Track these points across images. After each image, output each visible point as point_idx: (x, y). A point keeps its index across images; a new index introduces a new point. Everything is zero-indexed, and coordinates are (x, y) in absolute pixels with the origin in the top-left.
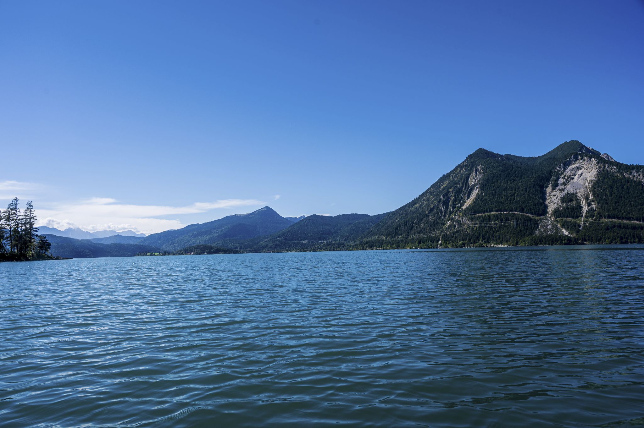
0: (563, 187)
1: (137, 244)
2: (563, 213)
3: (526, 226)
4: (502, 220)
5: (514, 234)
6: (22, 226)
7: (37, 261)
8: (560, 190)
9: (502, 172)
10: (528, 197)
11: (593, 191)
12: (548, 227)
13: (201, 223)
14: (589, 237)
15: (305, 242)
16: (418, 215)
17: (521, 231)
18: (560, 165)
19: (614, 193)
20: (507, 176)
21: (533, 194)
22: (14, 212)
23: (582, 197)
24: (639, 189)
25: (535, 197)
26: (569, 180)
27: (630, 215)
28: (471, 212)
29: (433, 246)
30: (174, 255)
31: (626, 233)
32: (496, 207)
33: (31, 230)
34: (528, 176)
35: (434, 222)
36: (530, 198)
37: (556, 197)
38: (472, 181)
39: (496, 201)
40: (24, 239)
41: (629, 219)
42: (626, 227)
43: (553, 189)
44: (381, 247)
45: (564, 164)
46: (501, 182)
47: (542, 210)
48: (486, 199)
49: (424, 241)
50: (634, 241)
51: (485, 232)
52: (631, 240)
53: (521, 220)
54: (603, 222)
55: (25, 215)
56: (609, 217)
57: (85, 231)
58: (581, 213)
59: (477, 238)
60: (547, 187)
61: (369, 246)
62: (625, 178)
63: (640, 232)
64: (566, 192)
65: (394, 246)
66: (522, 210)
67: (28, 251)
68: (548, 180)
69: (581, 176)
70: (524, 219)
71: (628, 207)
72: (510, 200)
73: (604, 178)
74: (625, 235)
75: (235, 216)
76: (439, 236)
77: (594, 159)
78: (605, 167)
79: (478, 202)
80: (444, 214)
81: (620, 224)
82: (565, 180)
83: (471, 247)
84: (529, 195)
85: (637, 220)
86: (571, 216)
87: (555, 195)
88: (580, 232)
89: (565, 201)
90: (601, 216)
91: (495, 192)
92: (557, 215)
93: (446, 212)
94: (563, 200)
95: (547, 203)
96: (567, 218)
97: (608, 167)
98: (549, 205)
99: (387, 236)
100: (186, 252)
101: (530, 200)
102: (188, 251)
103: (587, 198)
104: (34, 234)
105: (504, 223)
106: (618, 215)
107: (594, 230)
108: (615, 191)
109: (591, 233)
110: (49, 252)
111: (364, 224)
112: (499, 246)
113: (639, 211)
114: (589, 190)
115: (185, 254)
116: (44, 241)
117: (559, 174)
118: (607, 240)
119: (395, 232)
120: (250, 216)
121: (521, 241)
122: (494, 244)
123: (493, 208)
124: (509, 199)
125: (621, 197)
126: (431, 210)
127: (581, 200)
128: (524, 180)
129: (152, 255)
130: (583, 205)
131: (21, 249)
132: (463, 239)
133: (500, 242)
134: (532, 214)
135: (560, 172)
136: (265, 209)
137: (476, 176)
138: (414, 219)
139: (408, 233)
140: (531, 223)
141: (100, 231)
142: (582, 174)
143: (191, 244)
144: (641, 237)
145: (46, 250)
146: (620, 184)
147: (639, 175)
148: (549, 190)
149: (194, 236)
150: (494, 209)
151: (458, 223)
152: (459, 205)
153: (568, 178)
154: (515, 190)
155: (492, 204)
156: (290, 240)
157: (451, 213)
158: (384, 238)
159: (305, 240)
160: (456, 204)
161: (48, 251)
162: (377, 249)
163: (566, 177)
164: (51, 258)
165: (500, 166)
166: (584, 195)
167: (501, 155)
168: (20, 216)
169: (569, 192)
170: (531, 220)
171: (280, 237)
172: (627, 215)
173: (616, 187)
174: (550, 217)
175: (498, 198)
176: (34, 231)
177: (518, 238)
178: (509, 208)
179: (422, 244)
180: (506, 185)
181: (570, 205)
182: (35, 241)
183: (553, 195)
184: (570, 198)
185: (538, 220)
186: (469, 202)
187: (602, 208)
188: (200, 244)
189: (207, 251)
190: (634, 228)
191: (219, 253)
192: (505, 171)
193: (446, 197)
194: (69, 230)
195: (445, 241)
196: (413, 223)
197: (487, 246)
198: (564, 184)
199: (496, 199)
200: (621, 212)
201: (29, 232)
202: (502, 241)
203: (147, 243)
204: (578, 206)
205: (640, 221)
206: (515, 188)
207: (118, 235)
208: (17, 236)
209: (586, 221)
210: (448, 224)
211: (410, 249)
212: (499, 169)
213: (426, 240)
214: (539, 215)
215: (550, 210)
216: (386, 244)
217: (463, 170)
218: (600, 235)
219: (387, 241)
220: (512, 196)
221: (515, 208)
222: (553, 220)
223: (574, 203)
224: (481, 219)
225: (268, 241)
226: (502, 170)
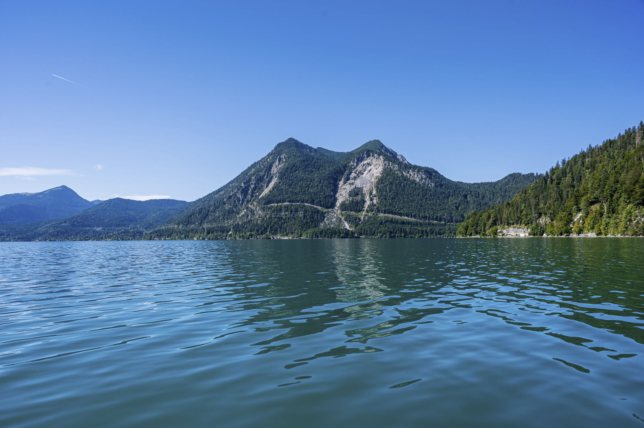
0: (353, 181)
2: (347, 207)
3: (312, 218)
4: (291, 212)
5: (299, 226)
8: (350, 184)
9: (302, 162)
10: (321, 189)
11: (377, 187)
12: (333, 220)
14: (364, 231)
15: (99, 229)
16: (216, 202)
17: (307, 223)
18: (354, 160)
19: (393, 190)
20: (305, 167)
21: (326, 187)
23: (367, 192)
24: (412, 187)
25: (327, 189)
26: (360, 175)
27: (402, 211)
28: (265, 201)
29: (222, 237)
31: (395, 228)
32: (289, 198)
34: (325, 169)
35: (229, 211)
36: (322, 190)
37: (346, 190)
38: (274, 170)
39: (291, 191)
41: (401, 215)
42: (397, 222)
43: (345, 183)
44: (170, 237)
45: (358, 159)
46: (299, 172)
47: (331, 202)
48: (282, 189)
49: (214, 231)
50: (400, 235)
51: (274, 223)
52: (398, 235)
53: (309, 212)
54: (379, 217)
56: (385, 213)
58: (363, 208)
59: (266, 229)
60: (340, 180)
61: (157, 235)
62: (403, 176)
63: (407, 227)
64: (354, 186)
65: (183, 236)
66: (312, 202)
68: (342, 173)
69: (369, 172)
70: (312, 211)
71: (402, 203)
72: (304, 191)
73: (387, 175)
74: (394, 230)
75: (17, 195)
76: (231, 226)
77: (382, 156)
78: (389, 164)
79: (274, 192)
80: (241, 202)
81: (392, 219)
82: (356, 175)
83: (257, 238)
84: (322, 187)
85: (407, 216)
86: (354, 210)
87: (345, 189)
88: (359, 226)
89: (352, 195)
90: (379, 210)
91: (292, 182)
92: (342, 209)
93: (243, 201)
94: (350, 194)
95: (337, 196)
96: (351, 211)
97: (391, 165)
98: (339, 198)
99: (179, 225)
101: (322, 192)
103: (371, 194)
105: (294, 214)
106: (392, 210)
107: (370, 224)
108: (394, 188)
109: (366, 227)
112: (284, 238)
113: (409, 208)
114: (373, 185)
117: (352, 169)
118: (379, 234)
119: (188, 221)
120: (39, 196)
121: (304, 233)
122: (281, 236)
123: (286, 199)
124: (303, 190)
125: (398, 194)
126: (230, 197)
127: (365, 195)
128: (320, 172)
130: (366, 200)
132: (251, 230)
133: (286, 233)
134: (321, 206)
135: (353, 167)
137: (279, 165)
138: (210, 206)
139: (201, 222)
140: (318, 215)
142: (371, 170)
144: (406, 231)
146: (398, 181)
147: (414, 175)
148: (341, 183)
150: (287, 200)
151: (251, 213)
152: (258, 194)
153: (359, 173)
154: (311, 181)
155: (286, 194)
156: (79, 226)
157: (248, 202)
158: (176, 226)
159: (99, 227)
160: (255, 193)
162: (165, 239)
163: (357, 172)
165: (301, 156)
166: (369, 190)
167: (310, 147)
169: (357, 187)
170: (318, 211)
171: (65, 222)
172: (399, 211)
173: (395, 184)
174: (337, 210)
175: (293, 188)
177: (303, 230)
178: (300, 199)
179: (210, 235)
180: (303, 176)
181: (356, 199)
183: (344, 189)
184: (357, 192)
185: (326, 213)
186: (266, 191)
187: (381, 203)
190: (403, 223)
192: (304, 161)
193: (247, 185)
195: (235, 231)
196: (208, 210)
197: (273, 238)
198: (355, 178)
199: (291, 189)
200: (395, 207)
202: (288, 233)
204: (362, 200)
205: (409, 217)
206: (311, 180)
209: (366, 215)
210: (243, 213)
211: (197, 239)
212: (300, 159)
213: (216, 230)
214: (327, 207)
215: (339, 203)
216: (176, 233)
217: (270, 159)
218: (374, 229)
219: (177, 231)
220: (306, 187)
221: (306, 199)
222: (339, 213)
223: (359, 198)
224: (273, 209)
225: (49, 226)
226: (303, 160)
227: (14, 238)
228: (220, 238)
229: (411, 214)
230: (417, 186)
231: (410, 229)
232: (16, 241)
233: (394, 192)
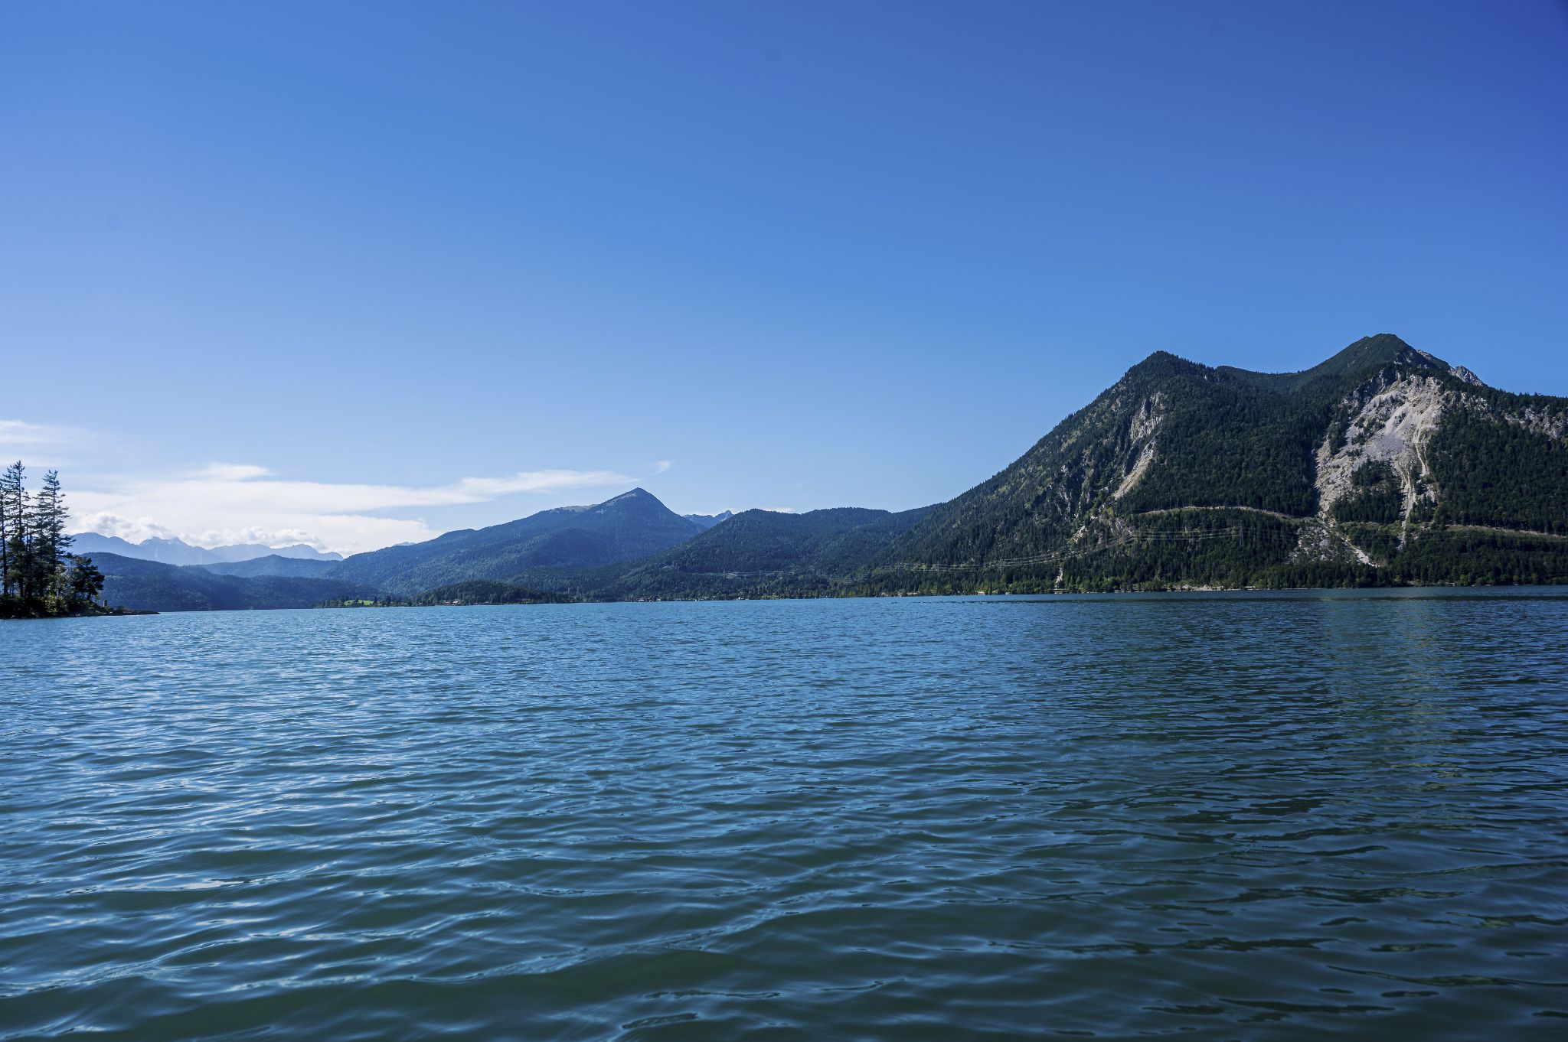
1: (320, 577)
2: (1356, 510)
3: (1267, 540)
4: (1209, 527)
5: (1238, 559)
6: (33, 532)
7: (69, 619)
8: (1350, 454)
9: (1210, 409)
10: (1273, 470)
11: (1431, 456)
12: (1321, 544)
13: (477, 528)
14: (1419, 570)
15: (731, 575)
16: (1008, 511)
17: (1255, 552)
18: (1351, 394)
19: (1481, 463)
20: (1222, 419)
21: (1285, 465)
22: (14, 497)
23: (1404, 472)
24: (1540, 453)
25: (1291, 470)
26: (1373, 429)
27: (1518, 517)
28: (1134, 505)
29: (1042, 589)
30: (410, 604)
31: (1509, 560)
32: (1195, 495)
33: (54, 542)
34: (1273, 421)
35: (1045, 530)
36: (1278, 473)
37: (1341, 470)
38: (1139, 430)
39: (1196, 479)
40: (36, 563)
41: (1515, 525)
42: (1508, 544)
43: (1334, 452)
44: (916, 590)
45: (1361, 392)
46: (1207, 434)
47: (1306, 501)
48: (1172, 475)
49: (1021, 576)
50: (1526, 579)
51: (1169, 554)
52: (1520, 576)
53: (1256, 526)
54: (1453, 533)
55: (40, 506)
56: (1467, 522)
57: (193, 545)
58: (1400, 511)
59: (1150, 568)
60: (1320, 446)
61: (886, 587)
62: (1507, 425)
63: (1542, 556)
64: (1364, 459)
66: (1259, 502)
67: (48, 592)
68: (1322, 429)
69: (1400, 421)
70: (1263, 524)
71: (1515, 496)
72: (1230, 478)
73: (1458, 426)
74: (1505, 565)
76: (1056, 563)
77: (1434, 379)
78: (1458, 398)
79: (1153, 483)
80: (1068, 509)
81: (1494, 537)
82: (1362, 430)
83: (1133, 591)
84: (1274, 465)
85: (1535, 529)
86: (1376, 517)
87: (1338, 467)
88: (1399, 557)
89: (1363, 481)
90: (1448, 517)
91: (1195, 458)
92: (1341, 516)
93: (1073, 507)
94: (1357, 479)
95: (1318, 484)
96: (1366, 522)
97: (1466, 400)
98: (1323, 490)
99: (930, 563)
100: (439, 599)
101: (1278, 478)
102: (446, 596)
103: (1415, 475)
104: (62, 552)
105: (1217, 532)
106: (1489, 515)
108: (1484, 458)
109: (1423, 558)
110: (100, 598)
111: (875, 534)
112: (1201, 589)
113: (1540, 508)
114: (1419, 454)
115: (439, 604)
116: (87, 569)
117: (1349, 415)
118: (1462, 577)
119: (951, 554)
120: (599, 511)
121: (1255, 576)
122: (1191, 584)
123: (1187, 497)
124: (1227, 475)
125: (1498, 474)
126: (1039, 500)
127: (1401, 480)
128: (1263, 428)
129: (356, 605)
130: (1405, 491)
131: (30, 588)
132: (1115, 571)
133: (1205, 578)
134: (1282, 511)
135: (1350, 411)
136: (634, 495)
137: (1148, 418)
138: (996, 521)
139: (983, 555)
140: (1279, 534)
141: (231, 545)
142: (1404, 415)
143: (453, 579)
144: (1543, 568)
145: (92, 591)
146: (1494, 440)
147: (1541, 420)
148: (1323, 453)
149: (461, 560)
150: (1191, 500)
151: (1104, 533)
152: (1106, 488)
153: (1370, 425)
155: (1185, 487)
156: (694, 571)
157: (1086, 508)
158: (924, 567)
159: (732, 571)
160: (1100, 487)
161: (96, 593)
162: (905, 595)
163: (1365, 424)
164: (105, 612)
165: (1206, 394)
166: (1409, 465)
167: (1209, 368)
168: (28, 507)
169: (1373, 460)
170: (1279, 525)
171: (669, 563)
172: (1511, 516)
173: (1486, 448)
174: (1326, 520)
175: (1200, 472)
176: (62, 544)
177: (1249, 569)
178: (1226, 496)
179: (1015, 583)
180: (1220, 440)
181: (1375, 491)
182: (63, 570)
183: (1334, 467)
184: (1373, 473)
185: (1297, 527)
186: (1130, 482)
187: (1450, 498)
188: (475, 579)
189: (492, 596)
190: (1528, 546)
191: (521, 602)
192: (1217, 407)
193: (1075, 470)
194: (153, 543)
195: (1070, 575)
196: (994, 531)
197: (1173, 590)
198: (1361, 439)
199: (1195, 476)
200: (1496, 508)
201: (49, 548)
202: (1210, 576)
203: (345, 576)
204: (1393, 493)
205: (1542, 532)
206: (1243, 450)
207: (274, 556)
208: (21, 557)
209: (1413, 530)
210: (1080, 534)
211: (987, 594)
212: (1203, 401)
213: (1026, 573)
214: (1299, 514)
215: (1327, 503)
216: (928, 583)
217: (1117, 405)
218: (1447, 563)
219: (930, 576)
220: (1234, 468)
221: (1241, 497)
222: (1332, 526)
223: (1383, 487)
224: (1160, 522)
225: (642, 572)
226: (1212, 405)
227: (588, 597)
228: (1039, 591)
229: (1550, 523)
230: (1555, 449)
231: (1555, 561)
232: (592, 601)
233: (1486, 469)
